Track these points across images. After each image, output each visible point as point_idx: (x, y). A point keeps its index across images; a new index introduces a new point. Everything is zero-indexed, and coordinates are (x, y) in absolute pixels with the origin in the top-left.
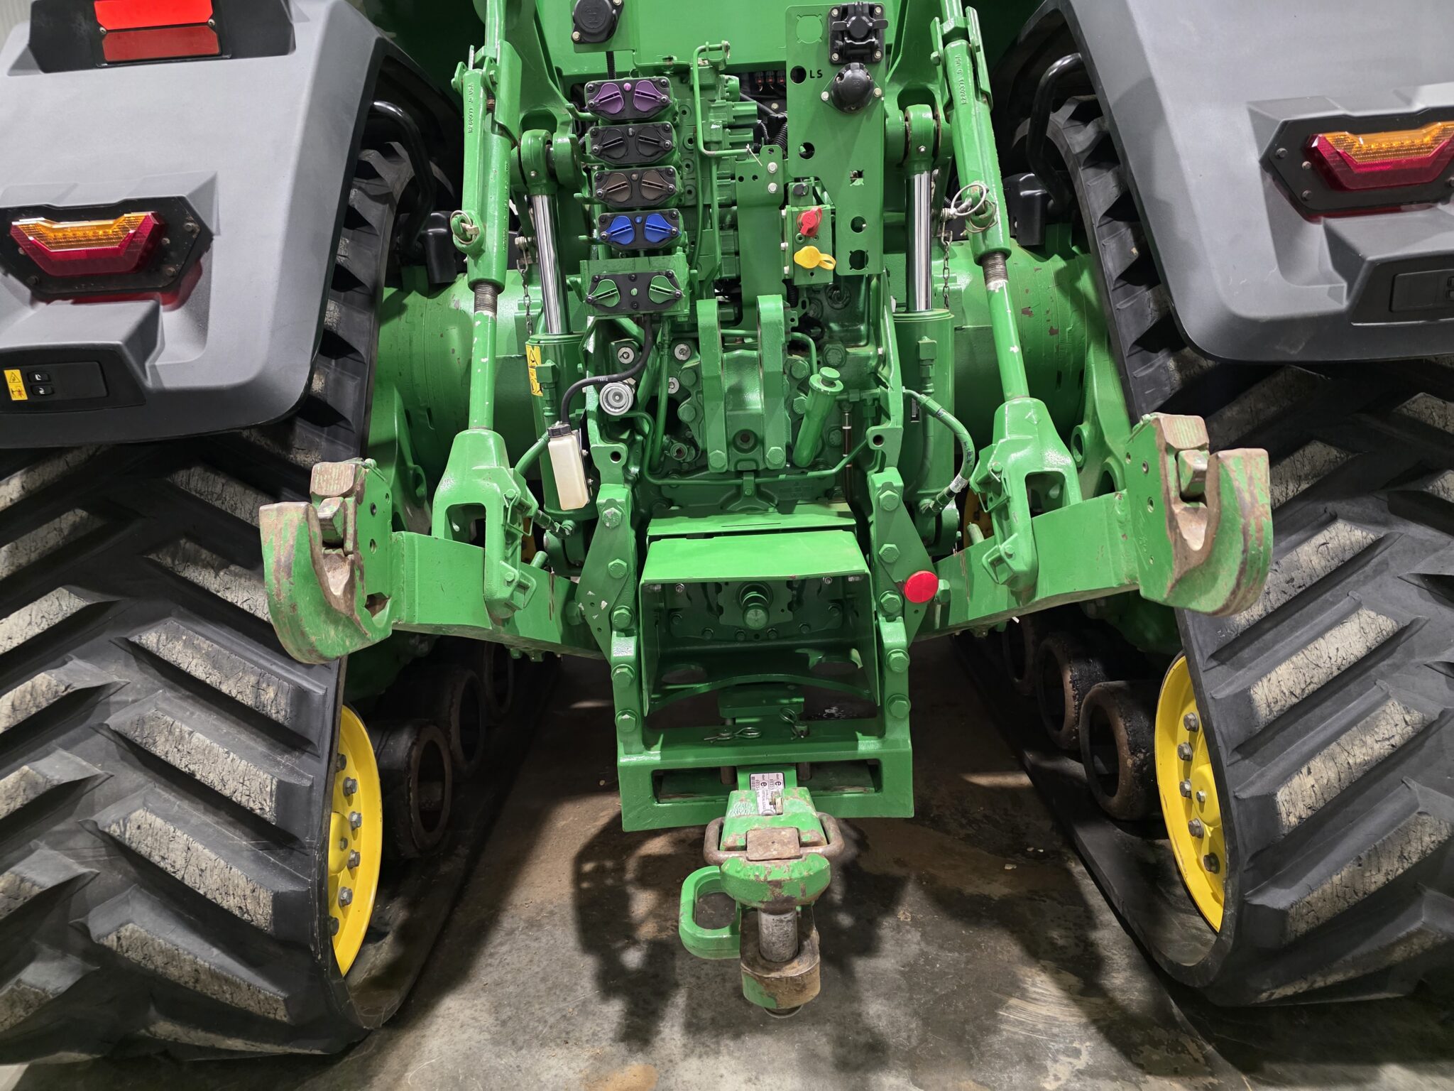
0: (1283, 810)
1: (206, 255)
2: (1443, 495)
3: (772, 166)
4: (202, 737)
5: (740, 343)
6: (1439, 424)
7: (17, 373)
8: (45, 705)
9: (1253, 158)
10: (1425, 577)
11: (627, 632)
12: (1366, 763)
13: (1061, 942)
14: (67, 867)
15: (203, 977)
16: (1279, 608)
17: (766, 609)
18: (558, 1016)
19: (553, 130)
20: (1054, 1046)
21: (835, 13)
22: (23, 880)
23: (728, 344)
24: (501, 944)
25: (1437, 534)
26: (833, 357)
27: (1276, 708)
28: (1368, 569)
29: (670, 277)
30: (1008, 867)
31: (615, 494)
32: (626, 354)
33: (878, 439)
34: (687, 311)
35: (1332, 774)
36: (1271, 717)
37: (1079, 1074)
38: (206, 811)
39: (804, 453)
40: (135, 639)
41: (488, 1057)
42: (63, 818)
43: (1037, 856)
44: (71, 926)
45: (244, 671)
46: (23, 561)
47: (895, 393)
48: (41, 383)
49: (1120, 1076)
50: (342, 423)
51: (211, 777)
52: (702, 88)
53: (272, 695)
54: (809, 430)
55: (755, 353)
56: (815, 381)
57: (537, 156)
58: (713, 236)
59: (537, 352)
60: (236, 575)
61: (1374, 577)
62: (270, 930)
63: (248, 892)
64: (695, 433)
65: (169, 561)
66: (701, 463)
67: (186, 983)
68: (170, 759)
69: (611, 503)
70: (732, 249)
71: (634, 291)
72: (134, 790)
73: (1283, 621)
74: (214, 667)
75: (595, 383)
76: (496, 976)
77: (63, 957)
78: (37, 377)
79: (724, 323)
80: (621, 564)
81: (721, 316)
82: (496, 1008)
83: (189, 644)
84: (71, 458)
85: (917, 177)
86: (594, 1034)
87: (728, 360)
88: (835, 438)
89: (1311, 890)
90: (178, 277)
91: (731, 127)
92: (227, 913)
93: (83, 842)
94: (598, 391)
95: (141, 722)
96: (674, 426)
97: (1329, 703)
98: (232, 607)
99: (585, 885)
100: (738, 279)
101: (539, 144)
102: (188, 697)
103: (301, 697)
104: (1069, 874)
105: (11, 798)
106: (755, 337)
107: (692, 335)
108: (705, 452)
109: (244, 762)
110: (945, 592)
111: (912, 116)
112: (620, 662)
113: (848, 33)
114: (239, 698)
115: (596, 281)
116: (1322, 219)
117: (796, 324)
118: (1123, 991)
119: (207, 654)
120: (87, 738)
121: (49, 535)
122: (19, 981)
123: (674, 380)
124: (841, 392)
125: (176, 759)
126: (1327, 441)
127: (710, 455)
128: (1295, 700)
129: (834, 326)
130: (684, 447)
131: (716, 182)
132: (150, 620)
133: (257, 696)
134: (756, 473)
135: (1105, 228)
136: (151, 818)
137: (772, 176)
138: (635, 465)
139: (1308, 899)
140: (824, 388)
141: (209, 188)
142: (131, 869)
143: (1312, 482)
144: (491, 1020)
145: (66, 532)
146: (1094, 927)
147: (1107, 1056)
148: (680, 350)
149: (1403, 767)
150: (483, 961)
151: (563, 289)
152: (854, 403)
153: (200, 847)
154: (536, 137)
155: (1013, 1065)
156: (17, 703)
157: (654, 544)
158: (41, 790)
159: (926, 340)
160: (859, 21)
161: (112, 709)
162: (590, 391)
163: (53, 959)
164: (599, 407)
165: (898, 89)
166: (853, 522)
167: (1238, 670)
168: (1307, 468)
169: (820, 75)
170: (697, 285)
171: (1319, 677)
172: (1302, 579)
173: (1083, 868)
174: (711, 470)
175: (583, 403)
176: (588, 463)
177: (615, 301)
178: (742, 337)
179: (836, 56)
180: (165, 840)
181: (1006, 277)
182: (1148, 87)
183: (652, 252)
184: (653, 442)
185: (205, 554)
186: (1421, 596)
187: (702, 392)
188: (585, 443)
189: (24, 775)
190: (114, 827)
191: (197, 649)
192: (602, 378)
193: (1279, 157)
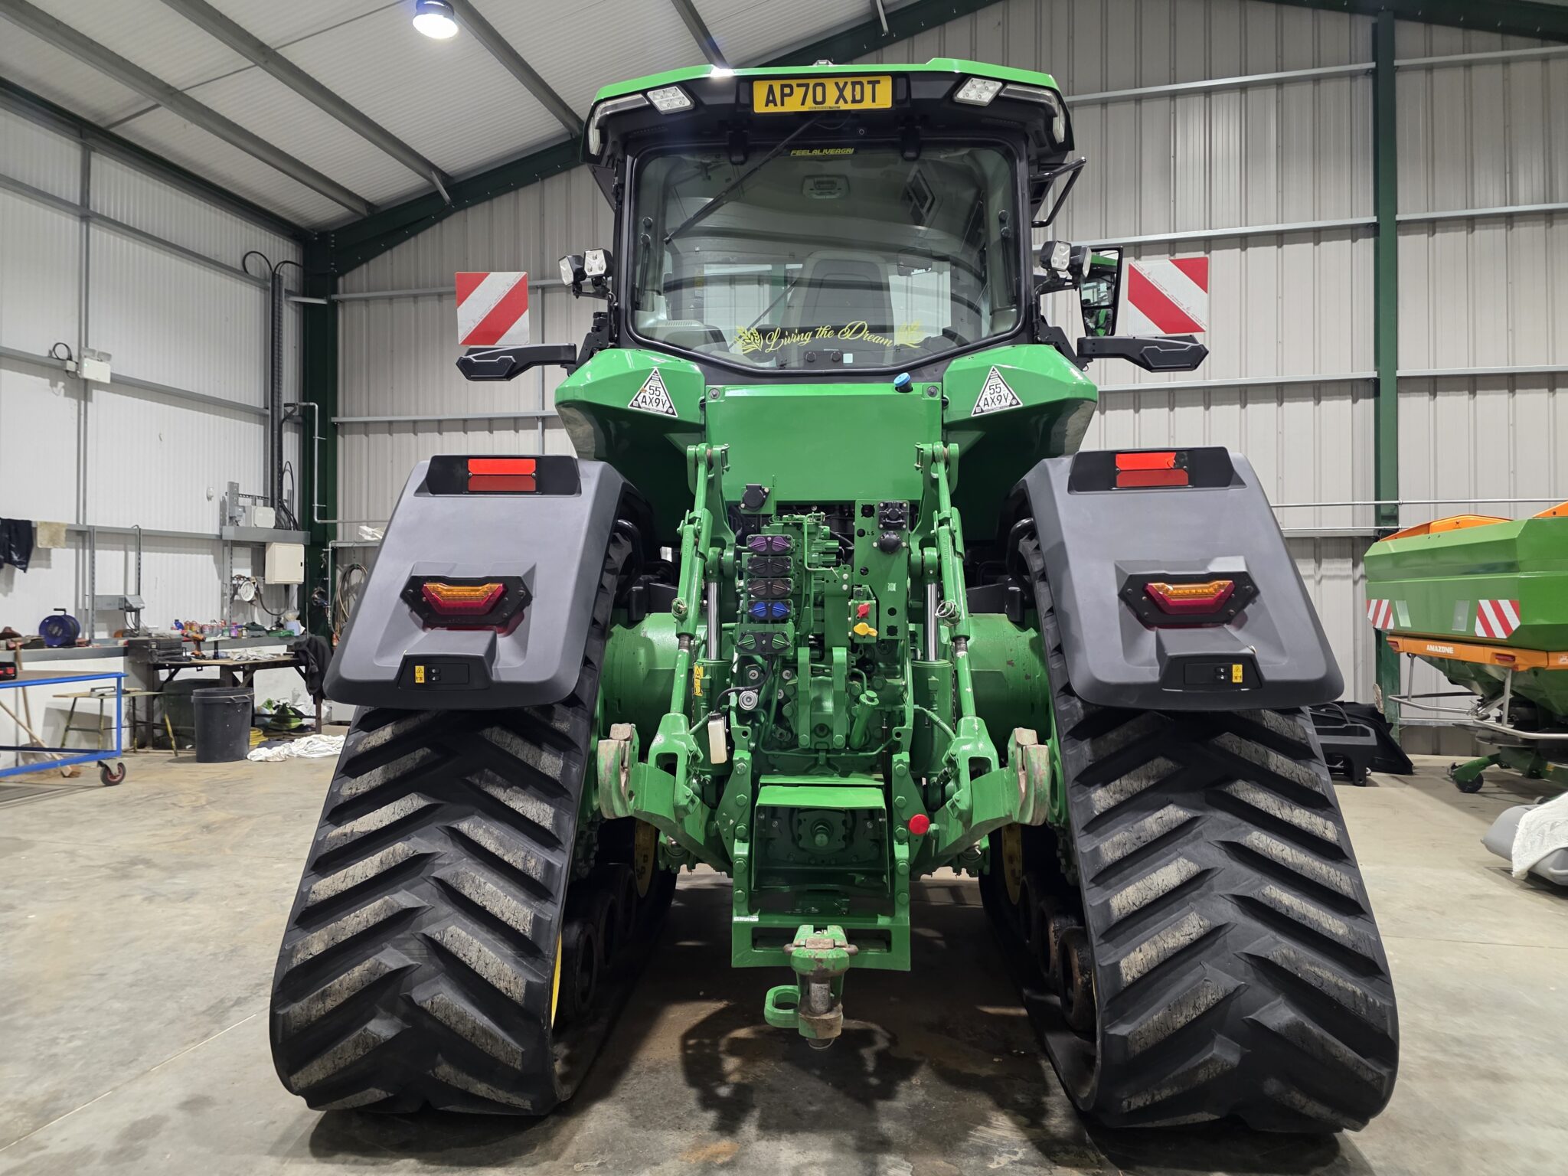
0: (1124, 972)
1: (527, 608)
2: (1234, 794)
3: (845, 576)
4: (492, 886)
5: (822, 672)
6: (1236, 752)
7: (422, 668)
8: (400, 861)
9: (1114, 592)
10: (1223, 843)
11: (743, 840)
12: (1174, 948)
13: (1021, 1101)
14: (403, 960)
15: (477, 1032)
16: (1131, 854)
17: (827, 835)
18: (673, 1116)
19: (724, 548)
20: (1000, 1149)
21: (882, 505)
22: (380, 963)
23: (814, 672)
24: (632, 1079)
25: (1234, 818)
26: (877, 684)
27: (1124, 912)
28: (1190, 836)
29: (784, 635)
30: (996, 1060)
31: (742, 756)
32: (754, 674)
33: (898, 735)
34: (792, 654)
35: (1154, 953)
36: (1120, 917)
37: (1013, 1163)
38: (488, 931)
39: (856, 740)
40: (455, 826)
41: (628, 1132)
42: (402, 931)
43: (1019, 1055)
44: (401, 997)
45: (518, 848)
46: (391, 776)
47: (910, 707)
48: (434, 675)
49: (1041, 1165)
50: (581, 706)
51: (496, 909)
52: (809, 533)
53: (533, 864)
54: (859, 726)
55: (830, 679)
56: (863, 698)
57: (714, 563)
58: (809, 608)
59: (701, 670)
60: (516, 792)
61: (1193, 841)
62: (522, 1004)
63: (512, 979)
64: (792, 724)
65: (477, 781)
66: (794, 743)
67: (466, 1036)
68: (472, 897)
69: (742, 760)
70: (820, 618)
71: (764, 642)
72: (447, 916)
73: (1136, 863)
74: (501, 845)
75: (736, 691)
76: (629, 1095)
77: (391, 1018)
78: (433, 671)
79: (813, 660)
80: (744, 797)
81: (811, 655)
82: (631, 1110)
83: (487, 831)
84: (422, 717)
85: (929, 586)
86: (697, 1126)
87: (814, 682)
88: (878, 734)
89: (1141, 1024)
90: (508, 619)
91: (823, 553)
92: (498, 991)
93: (414, 946)
94: (738, 695)
95: (457, 875)
96: (780, 719)
97: (1159, 914)
98: (513, 811)
99: (690, 1052)
100: (823, 635)
101: (716, 557)
102: (481, 864)
103: (549, 867)
104: (1039, 1067)
105: (377, 915)
106: (831, 669)
107: (795, 665)
108: (797, 736)
109: (515, 902)
110: (936, 831)
111: (925, 553)
112: (739, 857)
113: (888, 516)
114: (514, 864)
115: (743, 636)
116: (1156, 628)
117: (854, 664)
118: (1056, 1127)
119: (497, 837)
120: (420, 884)
121: (408, 762)
122: (366, 1029)
123: (781, 691)
124: (878, 706)
125: (477, 899)
126: (1167, 757)
127: (800, 737)
128: (1136, 908)
129: (881, 665)
130: (785, 732)
131: (813, 582)
132: (464, 816)
133: (525, 864)
134: (828, 751)
135: (1048, 619)
136: (459, 931)
137: (845, 582)
138: (753, 742)
139: (1139, 1029)
140: (867, 702)
141: (532, 572)
142: (441, 964)
143: (1156, 781)
144: (628, 1115)
145: (418, 761)
146: (1048, 1095)
147: (1035, 1155)
148: (786, 674)
149: (1202, 955)
150: (619, 1087)
151: (720, 630)
152: (889, 713)
153: (487, 950)
154: (714, 552)
155: (972, 1156)
156: (384, 859)
157: (763, 788)
158: (396, 911)
159: (934, 678)
160: (894, 511)
161: (435, 867)
162: (733, 695)
163: (385, 1018)
164: (738, 704)
165: (919, 538)
166: (882, 783)
167: (1107, 890)
168: (1154, 772)
169: (873, 534)
170: (798, 638)
171: (1151, 896)
172: (1146, 837)
173: (1050, 1064)
174: (800, 747)
175: (728, 702)
176: (729, 736)
177: (753, 647)
178: (823, 669)
179: (881, 526)
180: (466, 944)
181: (966, 650)
182: (1061, 546)
183: (775, 621)
184: (766, 728)
185: (499, 779)
186: (1220, 854)
187: (797, 699)
188: (728, 725)
189: (386, 902)
190: (437, 935)
191: (491, 833)
192: (741, 688)
193: (1128, 593)
